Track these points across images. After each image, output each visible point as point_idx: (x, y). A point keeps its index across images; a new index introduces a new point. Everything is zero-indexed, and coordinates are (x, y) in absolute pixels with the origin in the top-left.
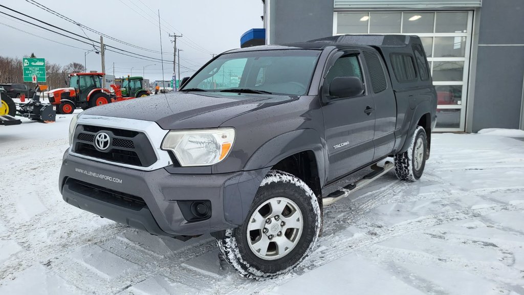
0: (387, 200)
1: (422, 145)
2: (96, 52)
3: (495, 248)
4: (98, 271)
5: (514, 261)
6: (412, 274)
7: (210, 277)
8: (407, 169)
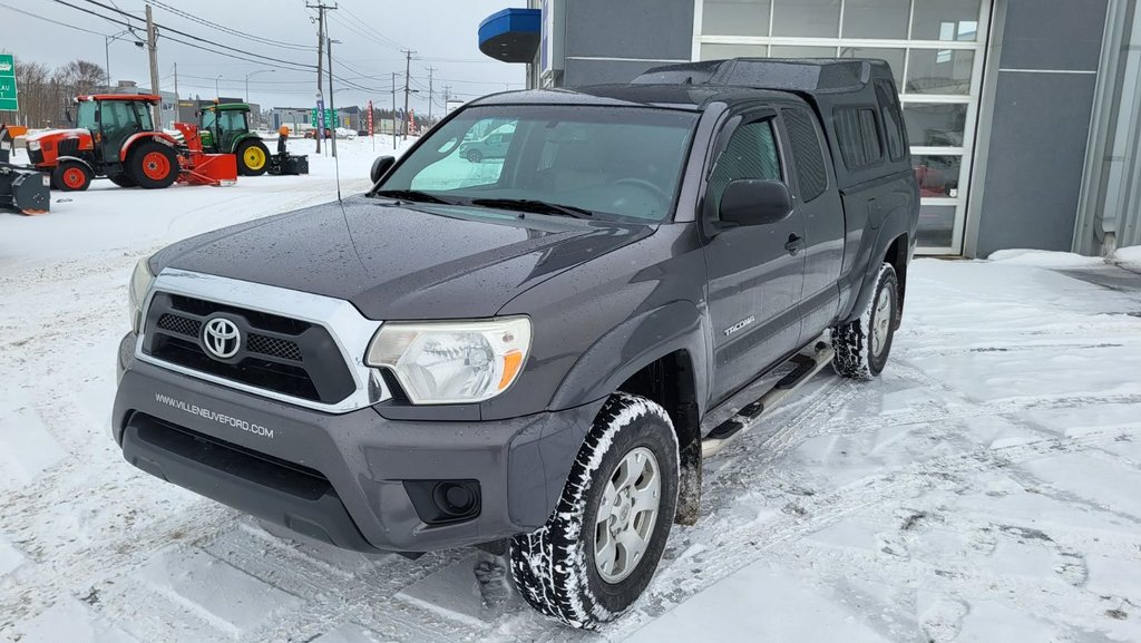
0: (817, 427)
1: (888, 302)
2: (137, 43)
3: (1047, 543)
4: (210, 615)
5: (1086, 573)
6: (886, 610)
7: (462, 625)
8: (857, 354)
